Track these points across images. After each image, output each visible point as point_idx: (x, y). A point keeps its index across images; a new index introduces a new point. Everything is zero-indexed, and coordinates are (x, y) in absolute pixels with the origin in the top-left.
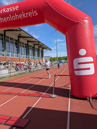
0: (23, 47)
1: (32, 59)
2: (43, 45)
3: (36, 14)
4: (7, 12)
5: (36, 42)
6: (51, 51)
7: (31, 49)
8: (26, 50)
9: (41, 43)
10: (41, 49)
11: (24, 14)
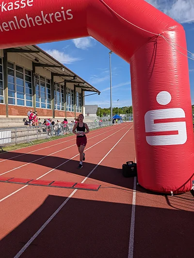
0: (43, 85)
1: (61, 110)
2: (84, 83)
3: (70, 17)
4: (9, 10)
5: (70, 76)
6: (99, 94)
7: (58, 90)
8: (49, 91)
9: (79, 78)
10: (78, 90)
11: (46, 17)
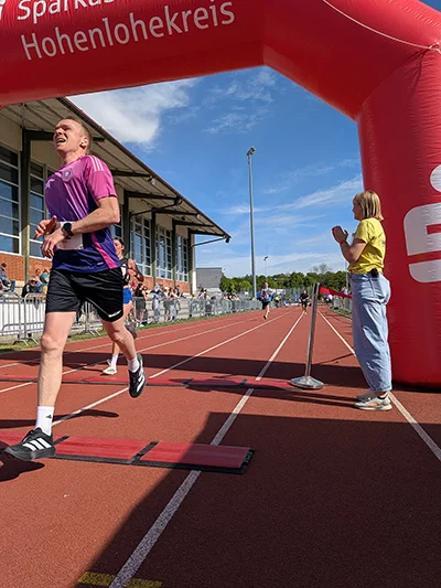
2: (196, 215)
3: (228, 18)
5: (165, 197)
7: (139, 229)
9: (186, 202)
11: (174, 19)
